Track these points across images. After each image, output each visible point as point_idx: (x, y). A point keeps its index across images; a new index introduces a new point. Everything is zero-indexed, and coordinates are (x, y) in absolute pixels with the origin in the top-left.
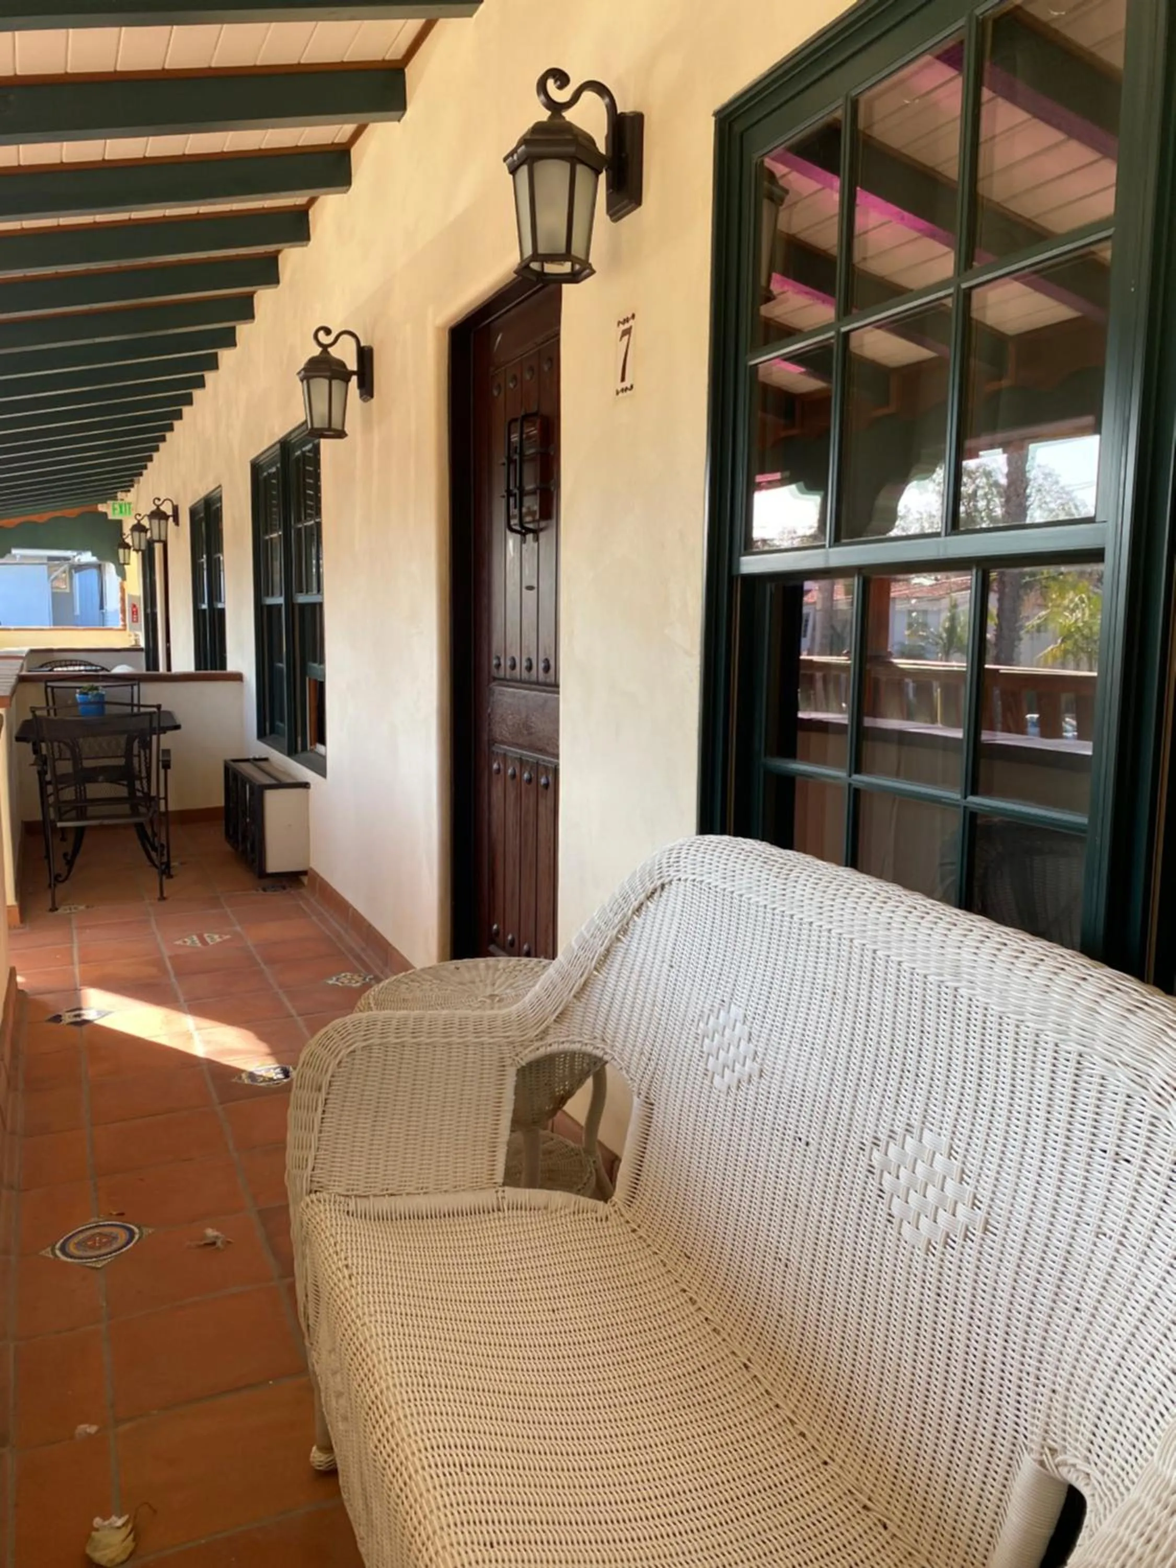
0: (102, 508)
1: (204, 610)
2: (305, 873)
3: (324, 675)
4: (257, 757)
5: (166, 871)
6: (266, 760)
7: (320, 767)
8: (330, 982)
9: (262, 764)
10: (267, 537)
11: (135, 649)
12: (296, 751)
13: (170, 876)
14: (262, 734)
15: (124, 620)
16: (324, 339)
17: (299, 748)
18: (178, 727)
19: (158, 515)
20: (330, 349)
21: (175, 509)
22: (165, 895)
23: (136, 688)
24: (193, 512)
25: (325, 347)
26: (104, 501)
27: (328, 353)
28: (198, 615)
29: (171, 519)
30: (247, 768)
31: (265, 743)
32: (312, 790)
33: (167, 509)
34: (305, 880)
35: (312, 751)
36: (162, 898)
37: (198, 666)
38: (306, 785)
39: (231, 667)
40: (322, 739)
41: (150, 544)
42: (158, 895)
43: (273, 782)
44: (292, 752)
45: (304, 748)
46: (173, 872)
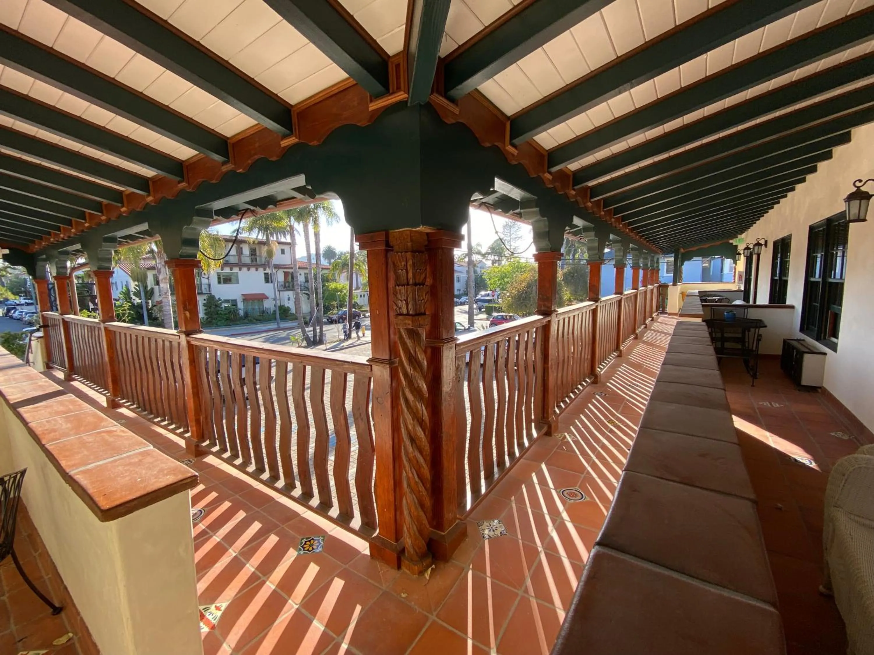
0: (731, 241)
1: (777, 280)
2: (820, 388)
3: (840, 311)
4: (799, 338)
5: (754, 377)
6: (803, 340)
7: (834, 347)
8: (832, 434)
9: (802, 342)
10: (814, 255)
11: (739, 291)
12: (821, 339)
13: (756, 378)
14: (802, 330)
15: (734, 279)
16: (858, 184)
17: (822, 337)
18: (766, 326)
19: (758, 244)
20: (861, 188)
21: (766, 242)
22: (754, 384)
23: (746, 310)
24: (775, 243)
25: (858, 188)
26: (732, 239)
27: (860, 189)
28: (773, 282)
29: (764, 246)
30: (795, 343)
31: (803, 333)
32: (827, 357)
33: (762, 242)
34: (819, 390)
35: (829, 340)
36: (753, 386)
37: (771, 301)
38: (825, 354)
39: (789, 301)
40: (836, 336)
41: (751, 255)
42: (751, 384)
43: (809, 351)
44: (818, 339)
45: (825, 338)
46: (757, 377)
